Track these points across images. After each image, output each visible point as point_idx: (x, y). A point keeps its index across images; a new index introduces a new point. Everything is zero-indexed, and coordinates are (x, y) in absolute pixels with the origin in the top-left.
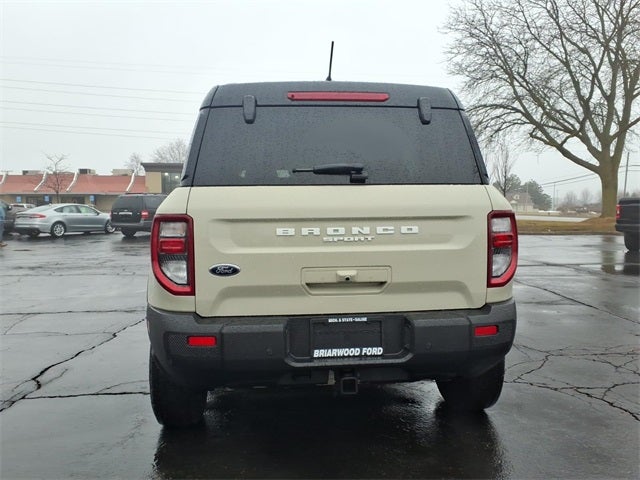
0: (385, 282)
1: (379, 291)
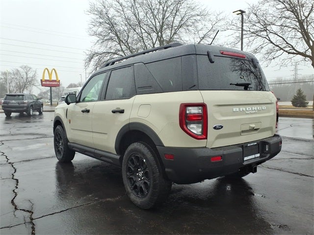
0: (258, 129)
1: (257, 132)
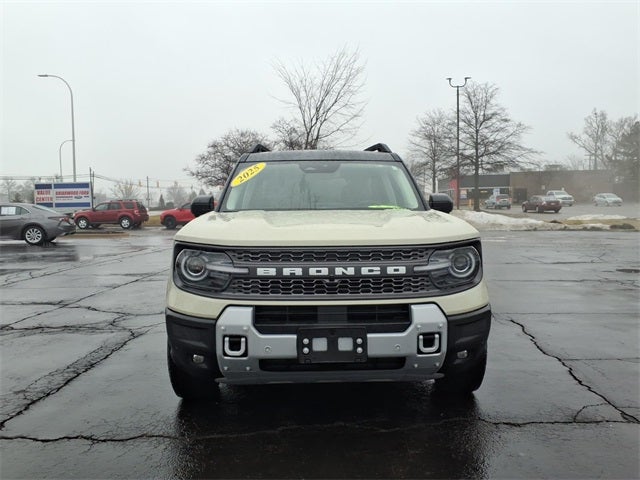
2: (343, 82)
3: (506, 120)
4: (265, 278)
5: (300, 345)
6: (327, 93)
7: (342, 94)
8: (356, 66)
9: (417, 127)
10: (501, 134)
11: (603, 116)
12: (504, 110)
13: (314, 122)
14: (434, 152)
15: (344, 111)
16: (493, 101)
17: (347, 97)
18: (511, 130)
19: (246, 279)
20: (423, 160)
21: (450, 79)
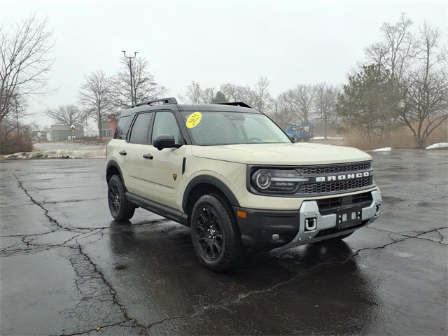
2: (35, 42)
3: (154, 84)
4: (319, 183)
5: (338, 219)
6: (20, 49)
7: (33, 51)
8: (45, 30)
9: (85, 82)
10: (151, 93)
11: (198, 86)
12: (153, 77)
13: (8, 71)
14: (99, 102)
15: (36, 64)
16: (145, 70)
17: (39, 54)
18: (158, 90)
19: (309, 184)
20: (90, 107)
21: (124, 52)
